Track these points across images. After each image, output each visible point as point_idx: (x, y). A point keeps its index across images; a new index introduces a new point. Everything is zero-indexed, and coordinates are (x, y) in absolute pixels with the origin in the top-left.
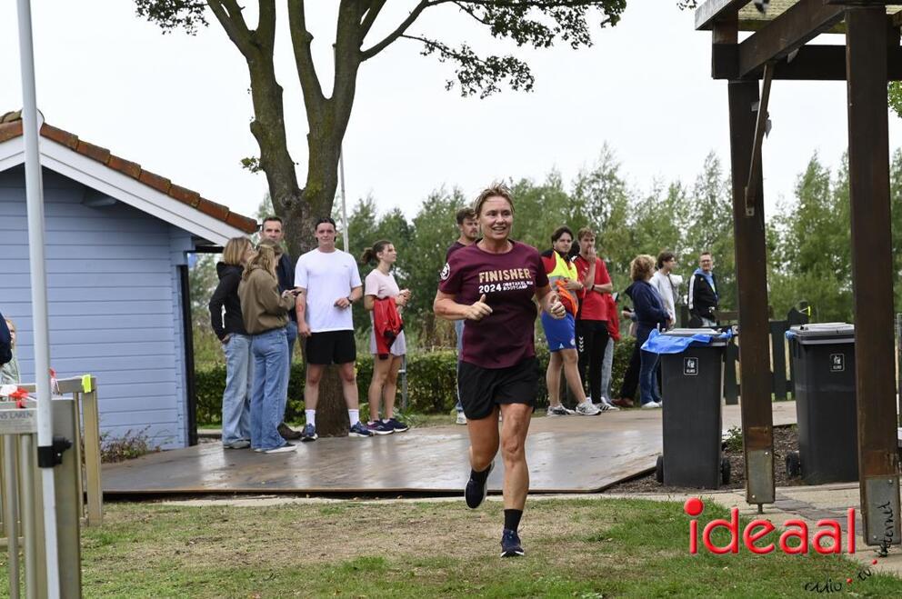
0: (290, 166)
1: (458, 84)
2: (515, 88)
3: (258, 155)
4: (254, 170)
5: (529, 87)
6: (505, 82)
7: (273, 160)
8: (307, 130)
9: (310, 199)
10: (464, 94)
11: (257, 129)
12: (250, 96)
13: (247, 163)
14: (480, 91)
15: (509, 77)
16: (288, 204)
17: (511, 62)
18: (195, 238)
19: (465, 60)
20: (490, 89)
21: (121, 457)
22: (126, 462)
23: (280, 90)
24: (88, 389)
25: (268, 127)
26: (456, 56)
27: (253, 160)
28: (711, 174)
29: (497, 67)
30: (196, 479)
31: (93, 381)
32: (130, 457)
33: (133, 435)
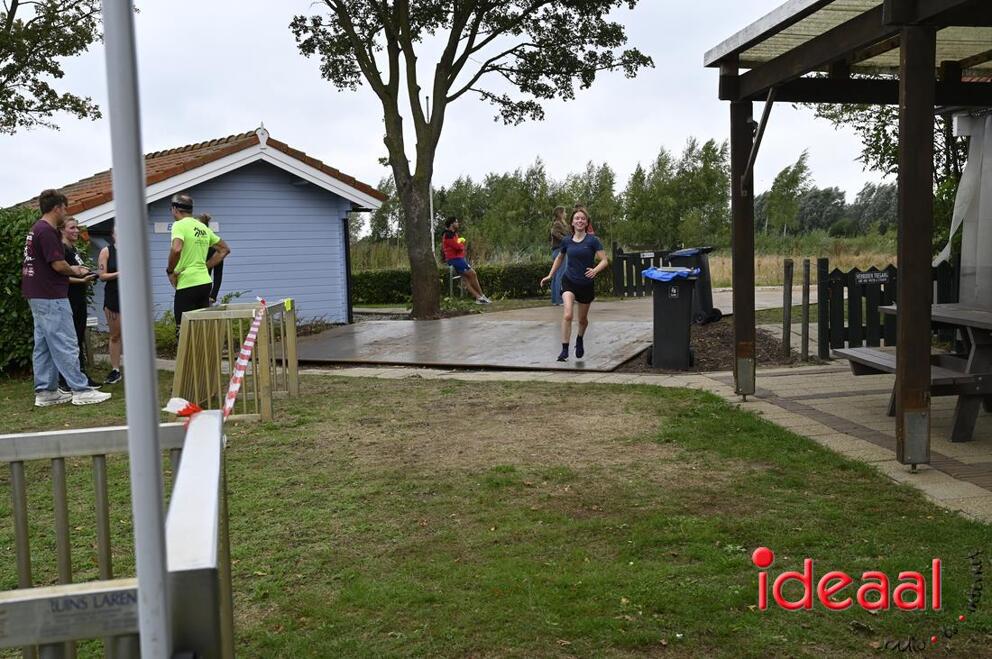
0: (406, 163)
1: (502, 117)
2: (534, 119)
3: (388, 157)
4: (386, 165)
5: (541, 117)
6: (527, 116)
7: (397, 159)
8: (416, 142)
9: (418, 182)
10: (506, 123)
11: (387, 141)
12: (384, 123)
13: (382, 161)
14: (514, 122)
15: (530, 113)
16: (405, 184)
17: (531, 104)
18: (353, 204)
19: (504, 103)
20: (520, 119)
21: (311, 333)
22: (314, 336)
23: (401, 119)
24: (289, 308)
25: (394, 140)
26: (499, 101)
27: (385, 159)
28: (589, 172)
29: (523, 107)
30: (353, 351)
31: (292, 302)
32: (315, 333)
33: (318, 319)
